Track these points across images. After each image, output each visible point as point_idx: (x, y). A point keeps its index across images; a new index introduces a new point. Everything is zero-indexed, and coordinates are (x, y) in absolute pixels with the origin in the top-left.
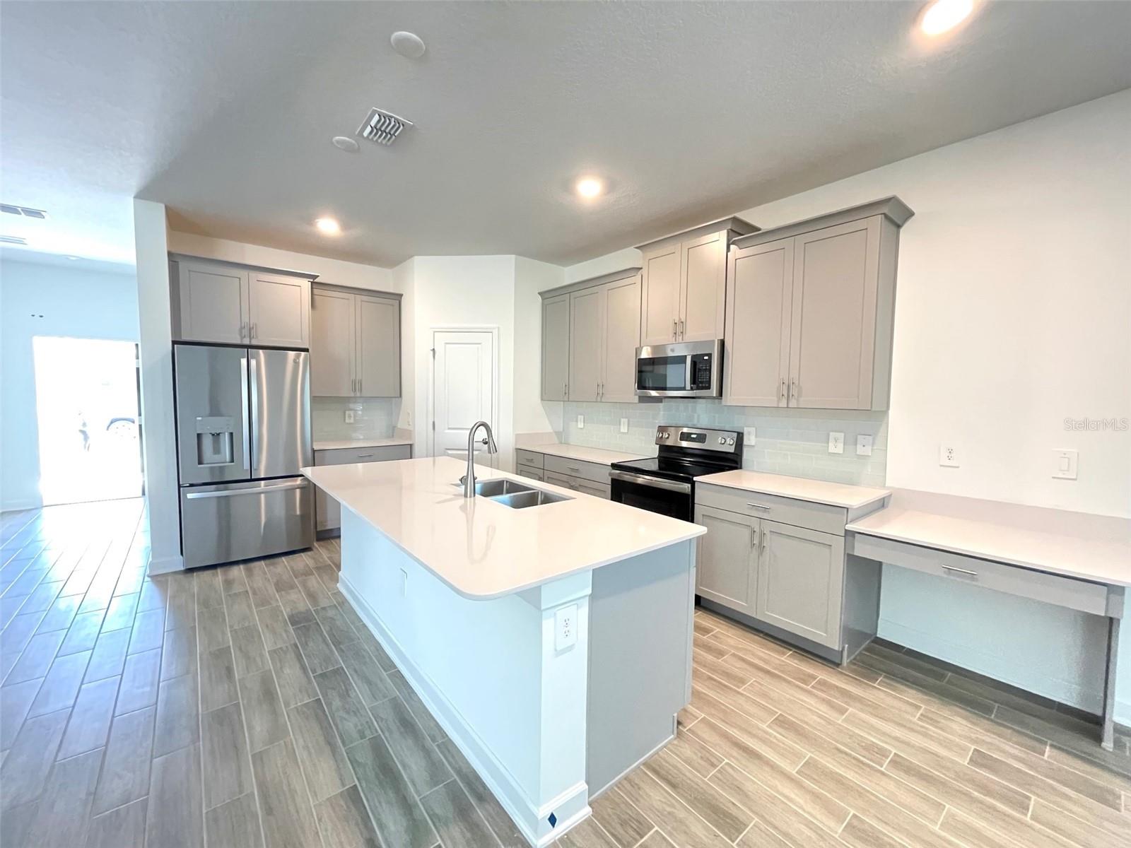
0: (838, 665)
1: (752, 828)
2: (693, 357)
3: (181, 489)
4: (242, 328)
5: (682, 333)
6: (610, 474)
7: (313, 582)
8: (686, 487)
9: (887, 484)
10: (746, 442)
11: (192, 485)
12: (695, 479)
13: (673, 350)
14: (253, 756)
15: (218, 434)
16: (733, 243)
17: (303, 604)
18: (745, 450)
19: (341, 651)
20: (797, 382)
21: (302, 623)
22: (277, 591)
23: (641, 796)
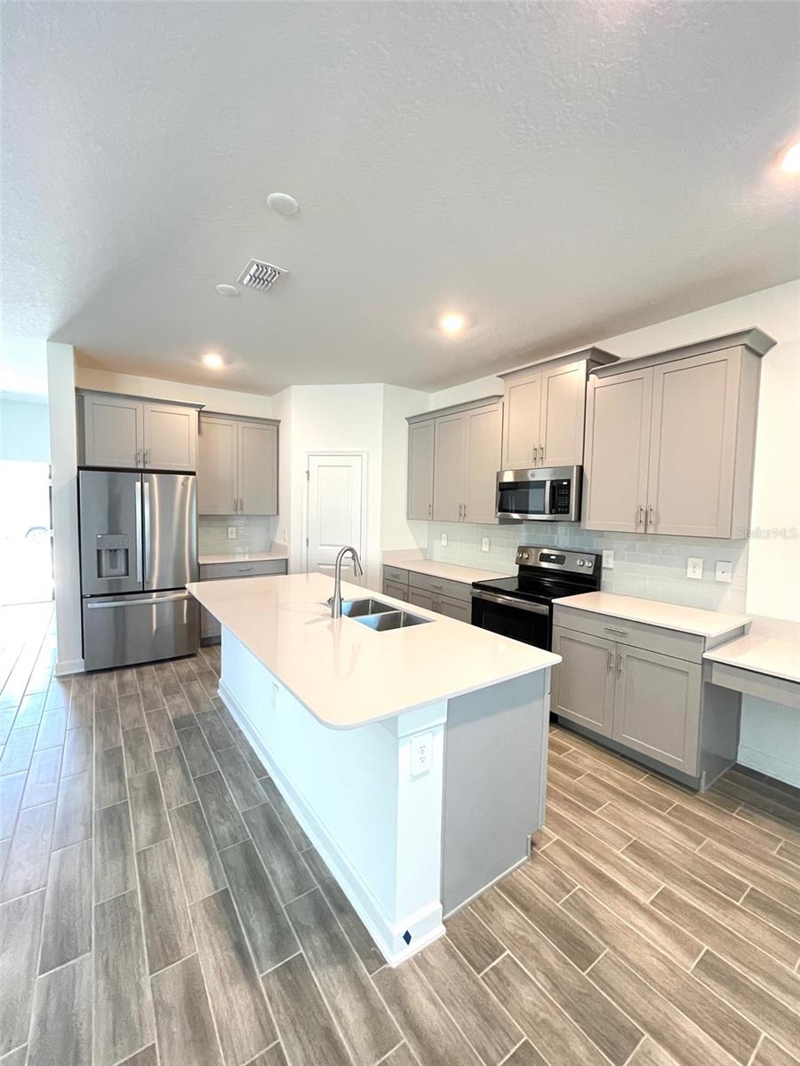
0: (695, 791)
1: (603, 958)
2: (552, 482)
3: (84, 600)
4: (137, 455)
5: (542, 458)
6: (471, 593)
7: (197, 687)
8: (544, 609)
9: (748, 611)
10: (604, 565)
11: (92, 596)
12: (553, 601)
13: (533, 475)
14: (138, 854)
15: (115, 550)
16: (591, 373)
17: (187, 708)
18: (604, 573)
19: (219, 757)
20: (654, 509)
21: (185, 727)
22: (165, 695)
23: (494, 918)
